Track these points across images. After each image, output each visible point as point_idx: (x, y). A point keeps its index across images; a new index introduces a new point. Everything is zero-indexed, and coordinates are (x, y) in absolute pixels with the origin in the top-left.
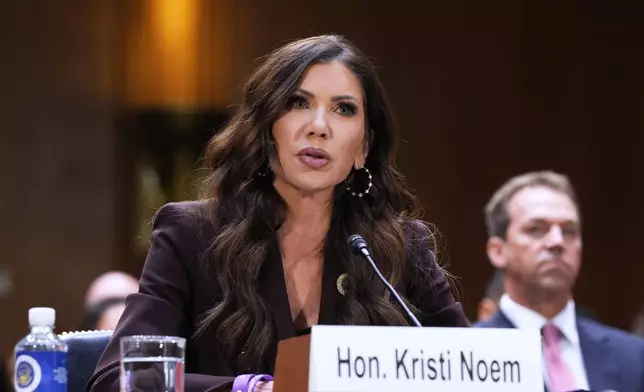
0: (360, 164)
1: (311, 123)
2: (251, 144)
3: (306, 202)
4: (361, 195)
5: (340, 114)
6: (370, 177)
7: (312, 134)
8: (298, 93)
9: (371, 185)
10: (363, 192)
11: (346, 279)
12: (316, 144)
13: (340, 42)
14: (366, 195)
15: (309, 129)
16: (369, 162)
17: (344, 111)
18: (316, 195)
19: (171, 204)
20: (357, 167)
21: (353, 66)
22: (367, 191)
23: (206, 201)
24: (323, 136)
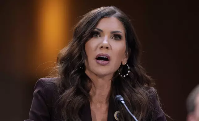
0: (125, 62)
1: (102, 43)
2: (76, 54)
3: (100, 81)
4: (125, 76)
5: (114, 39)
6: (129, 68)
7: (102, 47)
8: (96, 30)
9: (129, 71)
10: (126, 75)
11: (118, 113)
12: (104, 52)
13: (114, 9)
14: (127, 76)
15: (101, 46)
16: (129, 62)
17: (116, 38)
18: (105, 77)
19: (42, 79)
20: (123, 64)
21: (121, 19)
22: (127, 74)
23: (56, 78)
24: (107, 48)
